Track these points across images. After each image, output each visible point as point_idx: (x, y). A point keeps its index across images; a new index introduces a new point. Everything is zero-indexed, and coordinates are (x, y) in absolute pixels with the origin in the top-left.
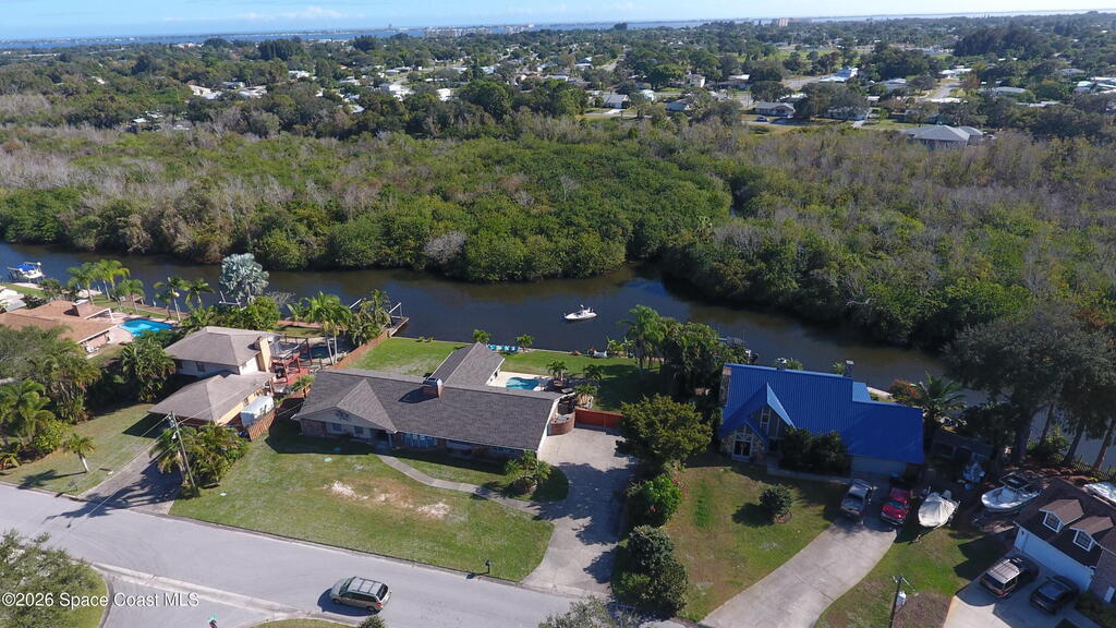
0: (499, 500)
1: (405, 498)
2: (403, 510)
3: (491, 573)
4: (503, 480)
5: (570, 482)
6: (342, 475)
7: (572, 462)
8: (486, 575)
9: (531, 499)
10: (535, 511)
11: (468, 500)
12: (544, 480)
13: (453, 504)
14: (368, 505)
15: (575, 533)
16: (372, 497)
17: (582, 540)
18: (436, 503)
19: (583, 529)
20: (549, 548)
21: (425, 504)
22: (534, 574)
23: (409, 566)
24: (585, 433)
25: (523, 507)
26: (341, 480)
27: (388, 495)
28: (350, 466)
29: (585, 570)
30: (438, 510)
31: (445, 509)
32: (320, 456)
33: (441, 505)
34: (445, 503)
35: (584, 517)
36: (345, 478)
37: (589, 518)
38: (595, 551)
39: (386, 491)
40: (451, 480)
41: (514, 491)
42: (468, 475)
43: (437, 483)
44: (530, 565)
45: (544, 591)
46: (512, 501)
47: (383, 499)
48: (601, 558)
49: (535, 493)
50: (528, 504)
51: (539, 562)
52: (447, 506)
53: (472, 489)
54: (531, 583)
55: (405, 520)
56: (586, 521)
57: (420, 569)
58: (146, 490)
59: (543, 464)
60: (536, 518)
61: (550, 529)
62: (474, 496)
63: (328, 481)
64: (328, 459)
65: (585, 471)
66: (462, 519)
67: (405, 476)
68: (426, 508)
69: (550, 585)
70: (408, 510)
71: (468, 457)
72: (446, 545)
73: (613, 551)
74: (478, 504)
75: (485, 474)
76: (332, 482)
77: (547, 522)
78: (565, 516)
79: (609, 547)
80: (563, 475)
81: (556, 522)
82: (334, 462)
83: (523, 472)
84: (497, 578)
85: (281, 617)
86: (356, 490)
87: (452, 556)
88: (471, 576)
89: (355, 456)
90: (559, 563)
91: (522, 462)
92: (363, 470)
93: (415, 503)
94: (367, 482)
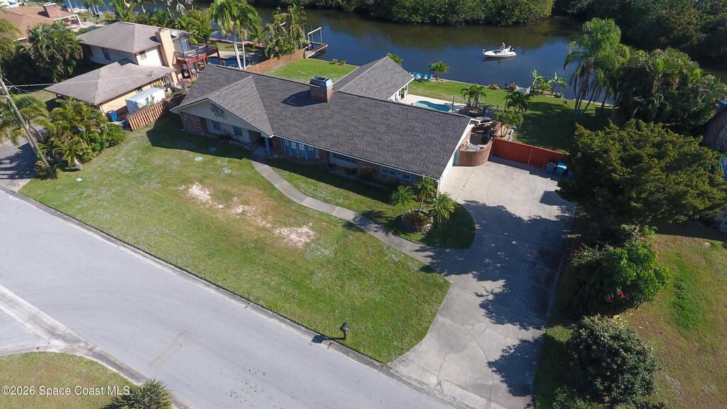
0: (380, 235)
1: (265, 215)
2: (258, 228)
3: (348, 341)
4: (390, 211)
5: (477, 226)
6: (205, 177)
7: (481, 202)
8: (340, 341)
9: (422, 241)
10: (424, 258)
11: (340, 229)
12: (444, 218)
13: (321, 231)
14: (220, 216)
15: (480, 300)
16: (228, 207)
17: (489, 314)
18: (300, 226)
19: (491, 297)
20: (439, 318)
21: (286, 225)
22: (410, 355)
23: (240, 305)
24: (502, 169)
25: (410, 250)
26: (201, 182)
27: (246, 208)
28: (218, 169)
29: (490, 364)
30: (298, 236)
31: (308, 236)
32: (191, 154)
33: (305, 229)
34: (311, 228)
35: (494, 280)
36: (207, 181)
37: (501, 282)
38: (508, 336)
39: (246, 203)
40: (326, 201)
41: (401, 226)
42: (346, 198)
43: (308, 202)
44: (407, 340)
45: (421, 388)
46: (396, 239)
47: (240, 211)
48: (518, 349)
49: (429, 233)
50: (418, 246)
51: (420, 335)
52: (312, 233)
53: (349, 215)
54: (402, 369)
55: (256, 241)
56: (497, 286)
57: (254, 312)
58: (14, 164)
59: (444, 199)
60: (427, 269)
61: (444, 287)
62: (349, 225)
63: (188, 181)
64: (199, 158)
65: (499, 216)
66: (327, 252)
67: (273, 188)
68: (285, 231)
69: (433, 380)
70: (264, 229)
71: (352, 177)
72: (298, 285)
73: (536, 341)
74: (352, 236)
75: (368, 199)
76: (192, 183)
77: (439, 278)
78: (466, 273)
79: (531, 334)
80: (470, 216)
81: (452, 279)
82: (203, 162)
83: (416, 204)
84: (354, 350)
85: (57, 346)
86: (215, 196)
87: (300, 303)
88: (319, 339)
89: (227, 159)
90: (452, 345)
91: (417, 192)
92: (230, 175)
93: (274, 223)
94: (229, 188)
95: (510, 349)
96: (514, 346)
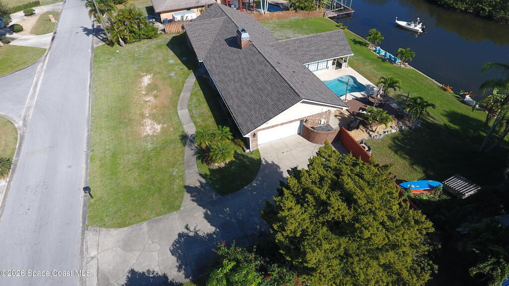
0: (190, 153)
1: (154, 108)
2: (141, 113)
6: (159, 73)
10: (196, 182)
13: (164, 133)
14: (136, 97)
15: (183, 231)
16: (146, 95)
17: (177, 243)
18: (159, 123)
19: (191, 234)
21: (153, 119)
26: (155, 75)
27: (153, 100)
28: (170, 71)
29: (132, 271)
30: (151, 129)
31: (155, 132)
32: (172, 57)
33: (158, 127)
34: (162, 128)
39: (156, 97)
45: (83, 252)
47: (148, 99)
52: (159, 131)
53: (192, 131)
54: (90, 235)
55: (130, 120)
62: (184, 137)
63: (150, 72)
64: (172, 61)
67: (179, 95)
68: (149, 122)
69: (93, 254)
70: (143, 115)
73: (171, 283)
79: (176, 276)
82: (170, 64)
85: (19, 124)
86: (149, 86)
89: (182, 67)
90: (128, 244)
92: (170, 77)
93: (151, 116)
94: (160, 84)
95: (153, 273)
96: (157, 274)
